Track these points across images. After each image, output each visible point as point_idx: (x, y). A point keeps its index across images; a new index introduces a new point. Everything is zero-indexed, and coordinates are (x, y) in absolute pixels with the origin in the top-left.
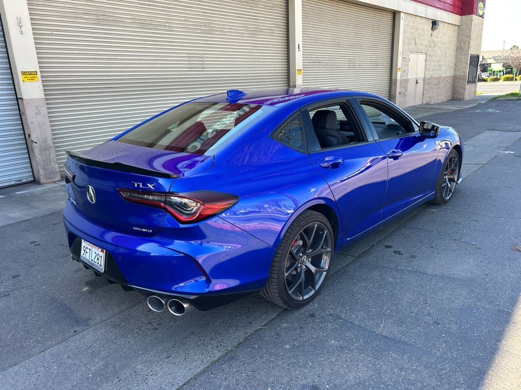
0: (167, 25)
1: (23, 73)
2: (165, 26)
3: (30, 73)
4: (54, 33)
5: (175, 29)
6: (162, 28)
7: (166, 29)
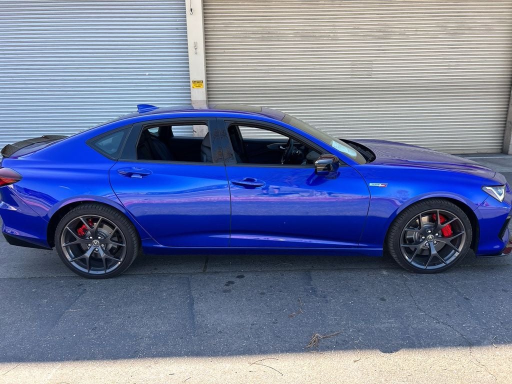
0: (331, 35)
1: (194, 82)
2: (330, 36)
3: (198, 82)
4: (226, 51)
5: (340, 38)
6: (325, 39)
7: (330, 39)
